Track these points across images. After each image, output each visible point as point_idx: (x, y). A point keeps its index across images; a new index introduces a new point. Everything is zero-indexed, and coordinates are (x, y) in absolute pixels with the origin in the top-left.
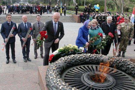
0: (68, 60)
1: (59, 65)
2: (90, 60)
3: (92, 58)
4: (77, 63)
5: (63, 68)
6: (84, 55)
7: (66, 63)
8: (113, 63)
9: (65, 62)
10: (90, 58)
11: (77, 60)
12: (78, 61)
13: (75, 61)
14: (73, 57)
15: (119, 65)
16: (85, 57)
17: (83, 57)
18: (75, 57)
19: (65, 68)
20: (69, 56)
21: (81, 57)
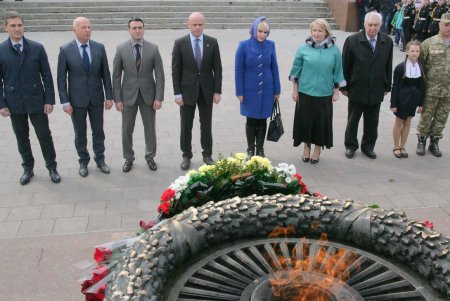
0: (212, 220)
1: (170, 242)
2: (301, 222)
3: (309, 215)
4: (250, 229)
5: (189, 252)
6: (282, 202)
7: (203, 232)
8: (388, 241)
9: (199, 228)
10: (301, 215)
11: (253, 219)
12: (254, 224)
13: (241, 223)
14: (234, 205)
15: (407, 252)
16: (285, 207)
17: (275, 206)
18: (245, 207)
19: (194, 250)
20: (220, 203)
21: (269, 206)
